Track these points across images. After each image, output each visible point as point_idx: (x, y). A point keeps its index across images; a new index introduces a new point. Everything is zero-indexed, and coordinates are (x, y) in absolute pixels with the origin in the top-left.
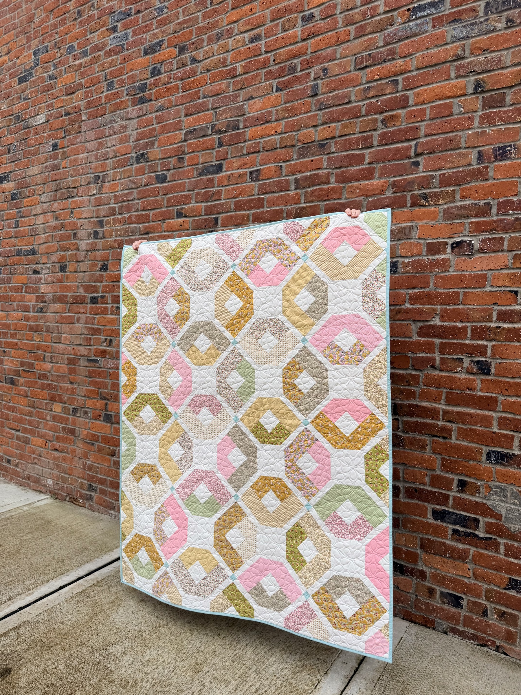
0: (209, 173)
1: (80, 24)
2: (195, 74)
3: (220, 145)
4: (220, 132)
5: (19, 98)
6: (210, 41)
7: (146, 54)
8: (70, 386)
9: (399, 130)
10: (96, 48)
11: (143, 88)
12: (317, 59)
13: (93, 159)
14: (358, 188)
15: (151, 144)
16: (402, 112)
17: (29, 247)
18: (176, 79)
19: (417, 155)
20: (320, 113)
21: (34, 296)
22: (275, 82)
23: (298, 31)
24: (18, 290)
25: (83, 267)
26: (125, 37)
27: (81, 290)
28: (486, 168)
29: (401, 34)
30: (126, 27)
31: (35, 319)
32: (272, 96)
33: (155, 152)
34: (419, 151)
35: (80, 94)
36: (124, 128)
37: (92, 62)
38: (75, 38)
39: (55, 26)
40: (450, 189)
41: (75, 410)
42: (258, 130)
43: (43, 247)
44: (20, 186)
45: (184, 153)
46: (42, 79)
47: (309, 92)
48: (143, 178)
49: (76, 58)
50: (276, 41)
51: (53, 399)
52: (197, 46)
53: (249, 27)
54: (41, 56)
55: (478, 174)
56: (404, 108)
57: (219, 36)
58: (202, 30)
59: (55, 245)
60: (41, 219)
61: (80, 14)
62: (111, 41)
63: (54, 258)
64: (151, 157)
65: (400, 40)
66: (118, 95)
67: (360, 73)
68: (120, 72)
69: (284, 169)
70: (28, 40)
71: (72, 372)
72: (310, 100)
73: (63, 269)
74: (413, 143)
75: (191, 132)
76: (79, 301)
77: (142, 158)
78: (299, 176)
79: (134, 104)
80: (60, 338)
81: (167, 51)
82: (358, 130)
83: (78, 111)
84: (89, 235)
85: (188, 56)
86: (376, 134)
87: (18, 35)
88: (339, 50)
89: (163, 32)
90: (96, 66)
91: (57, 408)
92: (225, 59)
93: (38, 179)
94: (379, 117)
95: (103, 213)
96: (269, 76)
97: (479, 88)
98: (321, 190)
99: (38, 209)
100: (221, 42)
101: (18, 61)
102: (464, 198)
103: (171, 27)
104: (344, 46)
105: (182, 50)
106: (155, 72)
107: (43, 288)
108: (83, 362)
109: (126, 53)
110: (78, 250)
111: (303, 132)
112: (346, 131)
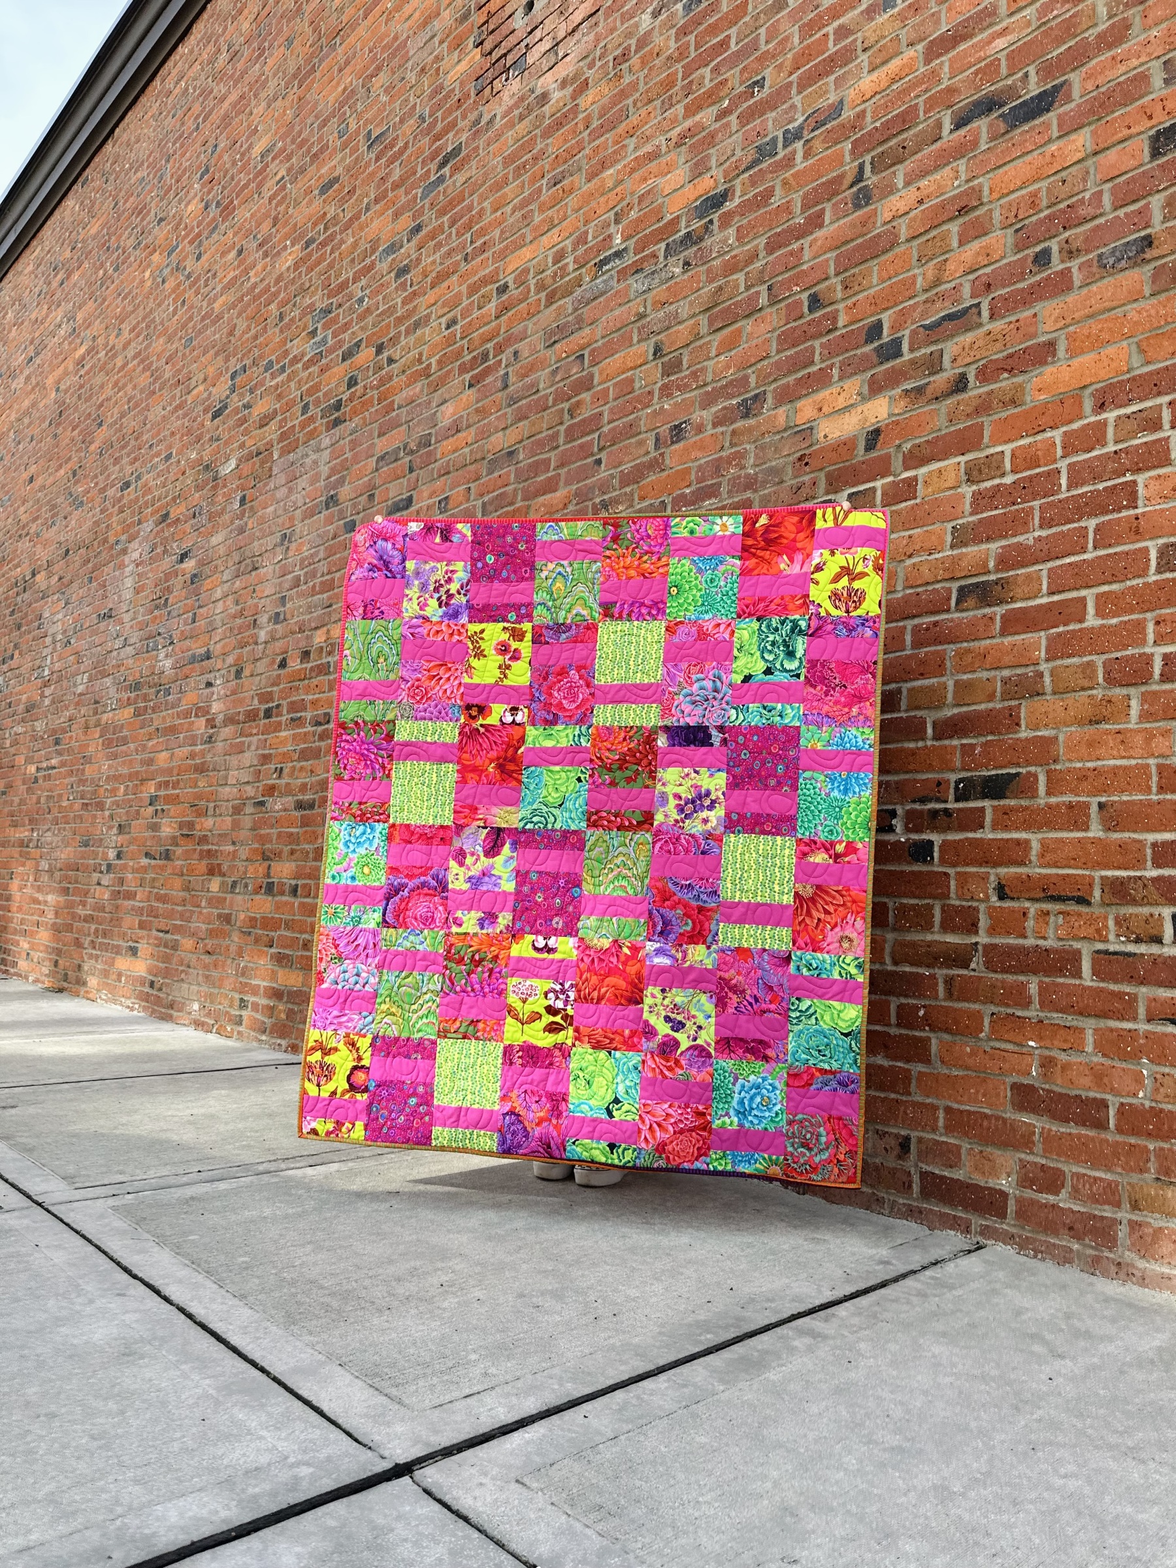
0: (399, 510)
1: (281, 331)
2: (391, 378)
3: (411, 470)
4: (412, 452)
5: (211, 439)
6: (408, 333)
7: (344, 360)
8: (231, 848)
9: (584, 420)
10: (296, 360)
11: (338, 406)
12: (509, 341)
13: (280, 512)
14: (544, 505)
15: (341, 482)
16: (586, 396)
17: (203, 651)
18: (372, 388)
19: (601, 450)
20: (509, 410)
21: (203, 720)
22: (467, 377)
23: (492, 307)
24: (187, 714)
25: (261, 667)
26: (324, 341)
27: (256, 701)
28: (662, 455)
29: (588, 295)
30: (326, 327)
31: (203, 753)
32: (464, 396)
33: (345, 492)
34: (602, 443)
35: (273, 425)
36: (315, 462)
37: (289, 379)
38: (273, 351)
39: (256, 337)
40: (628, 489)
41: (235, 883)
42: (448, 445)
43: (218, 646)
44: (202, 564)
45: (374, 488)
46: (236, 411)
47: (499, 384)
48: (331, 528)
49: (273, 377)
50: (470, 323)
51: (212, 871)
52: (394, 341)
53: (446, 310)
54: (238, 379)
55: (655, 465)
56: (589, 389)
57: (417, 325)
58: (399, 321)
59: (233, 641)
60: (220, 607)
61: (281, 318)
62: (309, 349)
63: (230, 660)
64: (341, 498)
65: (587, 304)
66: (312, 419)
67: (549, 352)
68: (315, 389)
69: (473, 491)
70: (227, 360)
71: (236, 825)
72: (500, 394)
73: (238, 674)
74: (596, 435)
75: (382, 458)
76: (252, 716)
77: (332, 501)
78: (486, 499)
79: (328, 430)
80: (226, 777)
81: (366, 354)
82: (545, 426)
83: (269, 447)
84: (269, 620)
85: (385, 355)
86: (562, 428)
87: (217, 354)
88: (530, 324)
89: (362, 328)
90: (292, 384)
91: (215, 885)
92: (421, 354)
93: (222, 550)
94: (566, 405)
95: (287, 586)
96: (463, 369)
97: (658, 351)
98: (507, 513)
99: (218, 593)
100: (419, 332)
101: (214, 390)
102: (642, 498)
103: (370, 319)
104: (535, 319)
105: (380, 349)
106: (352, 383)
107: (216, 707)
108: (249, 809)
109: (324, 361)
110: (256, 643)
111: (493, 439)
112: (534, 430)
